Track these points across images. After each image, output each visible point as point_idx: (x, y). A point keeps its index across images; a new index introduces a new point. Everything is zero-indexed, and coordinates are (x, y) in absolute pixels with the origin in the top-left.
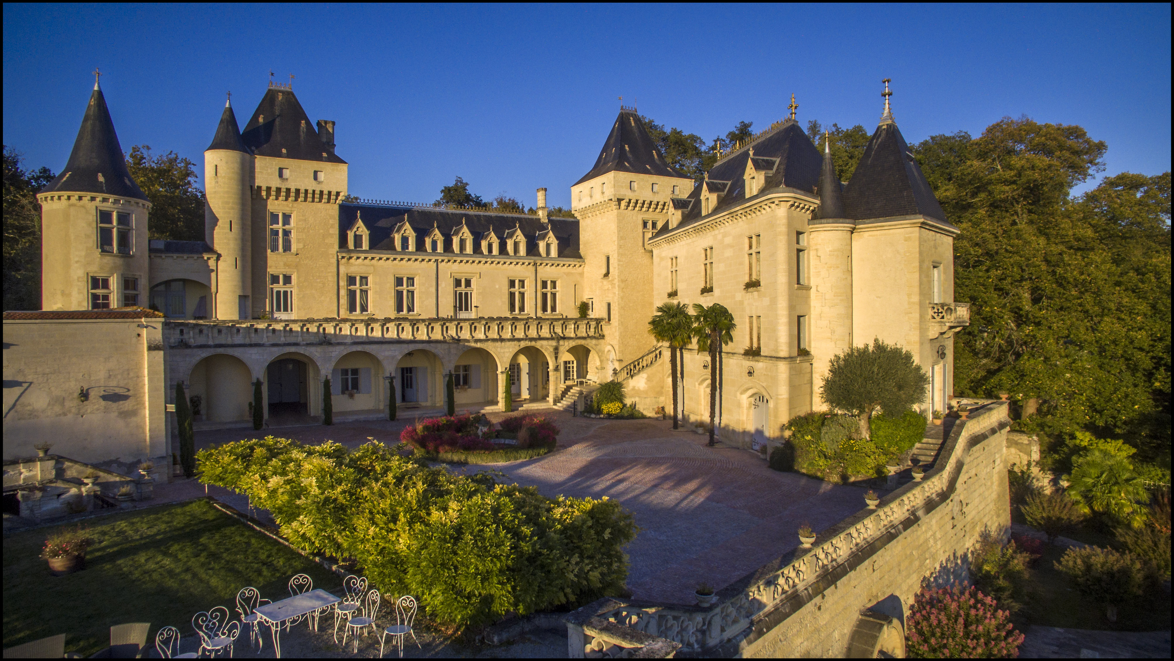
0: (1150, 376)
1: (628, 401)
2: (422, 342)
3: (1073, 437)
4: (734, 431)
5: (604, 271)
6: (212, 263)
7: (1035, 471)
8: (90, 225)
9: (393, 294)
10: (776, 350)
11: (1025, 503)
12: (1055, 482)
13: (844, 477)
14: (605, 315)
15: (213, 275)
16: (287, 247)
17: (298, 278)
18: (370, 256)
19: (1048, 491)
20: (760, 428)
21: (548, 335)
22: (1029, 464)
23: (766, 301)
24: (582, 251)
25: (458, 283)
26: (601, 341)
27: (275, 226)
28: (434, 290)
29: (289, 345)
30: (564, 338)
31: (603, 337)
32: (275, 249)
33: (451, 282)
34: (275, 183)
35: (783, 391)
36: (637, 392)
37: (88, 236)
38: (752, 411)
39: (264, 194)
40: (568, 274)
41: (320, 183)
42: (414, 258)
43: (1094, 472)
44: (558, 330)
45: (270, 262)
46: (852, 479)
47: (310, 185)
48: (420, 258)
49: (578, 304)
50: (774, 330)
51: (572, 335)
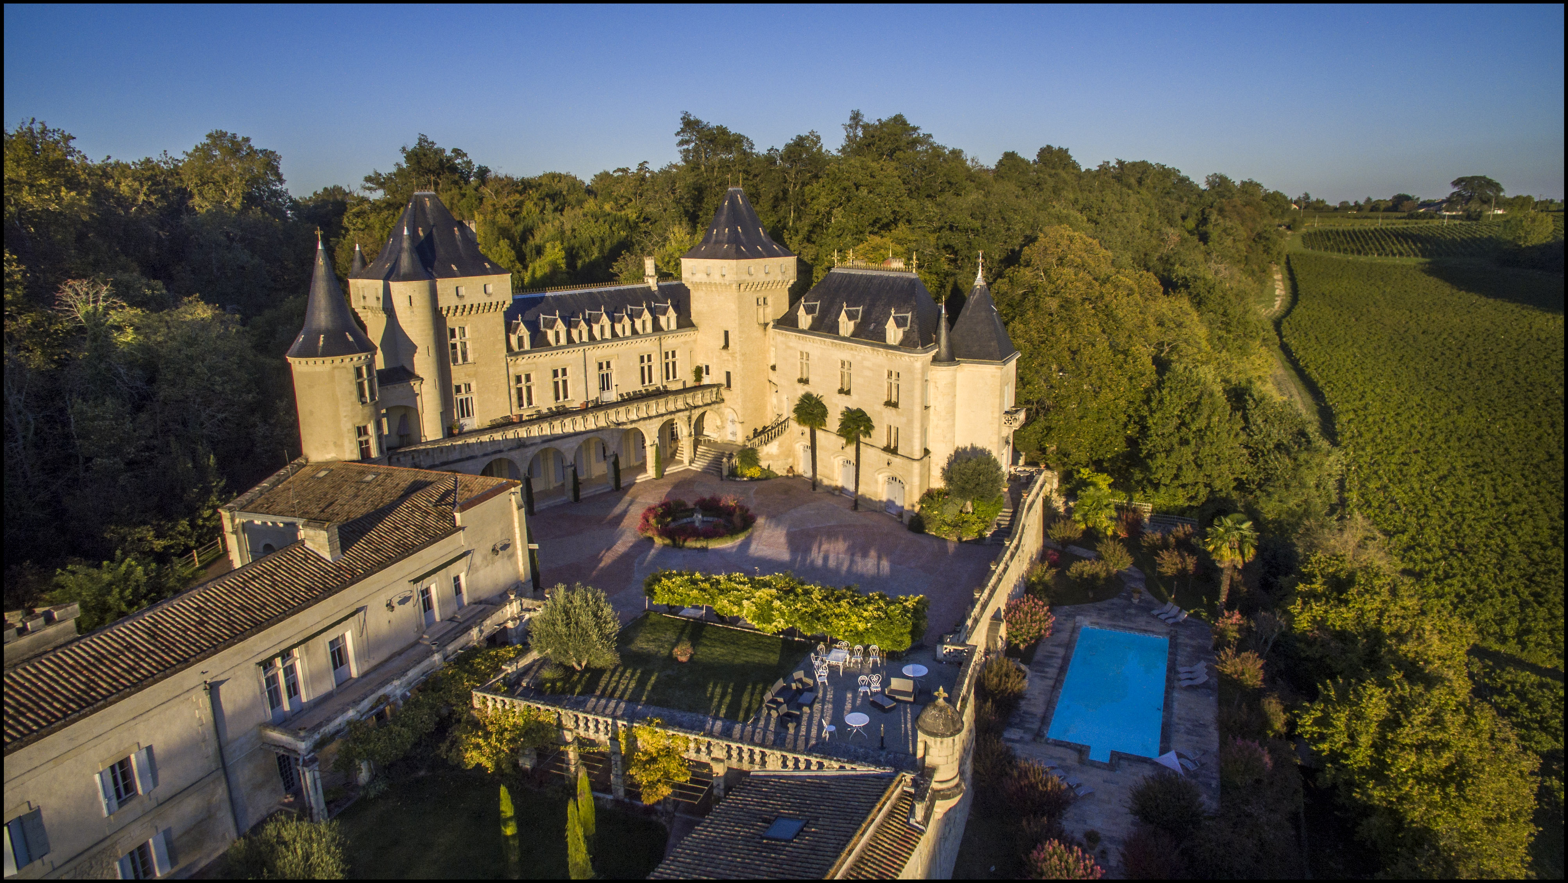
0: (1125, 426)
1: (764, 464)
2: (592, 431)
3: (1079, 472)
4: (870, 500)
5: (723, 343)
6: (416, 388)
7: (1055, 495)
8: (351, 382)
9: (552, 385)
10: (912, 454)
11: (1050, 528)
12: (1066, 503)
13: (960, 539)
14: (724, 382)
15: (418, 398)
16: (465, 358)
17: (477, 384)
18: (532, 355)
19: (1062, 510)
20: (892, 498)
21: (683, 407)
22: (1051, 492)
23: (904, 420)
24: (694, 318)
25: (601, 366)
26: (722, 405)
27: (453, 341)
28: (583, 376)
29: (495, 452)
30: (695, 407)
31: (723, 400)
32: (455, 361)
33: (597, 366)
34: (454, 302)
35: (916, 480)
36: (770, 456)
37: (351, 393)
38: (886, 486)
39: (444, 313)
40: (685, 343)
41: (490, 295)
42: (566, 350)
43: (1089, 502)
44: (690, 401)
45: (453, 375)
46: (965, 539)
47: (483, 299)
48: (571, 350)
49: (694, 368)
50: (910, 440)
51: (700, 403)
